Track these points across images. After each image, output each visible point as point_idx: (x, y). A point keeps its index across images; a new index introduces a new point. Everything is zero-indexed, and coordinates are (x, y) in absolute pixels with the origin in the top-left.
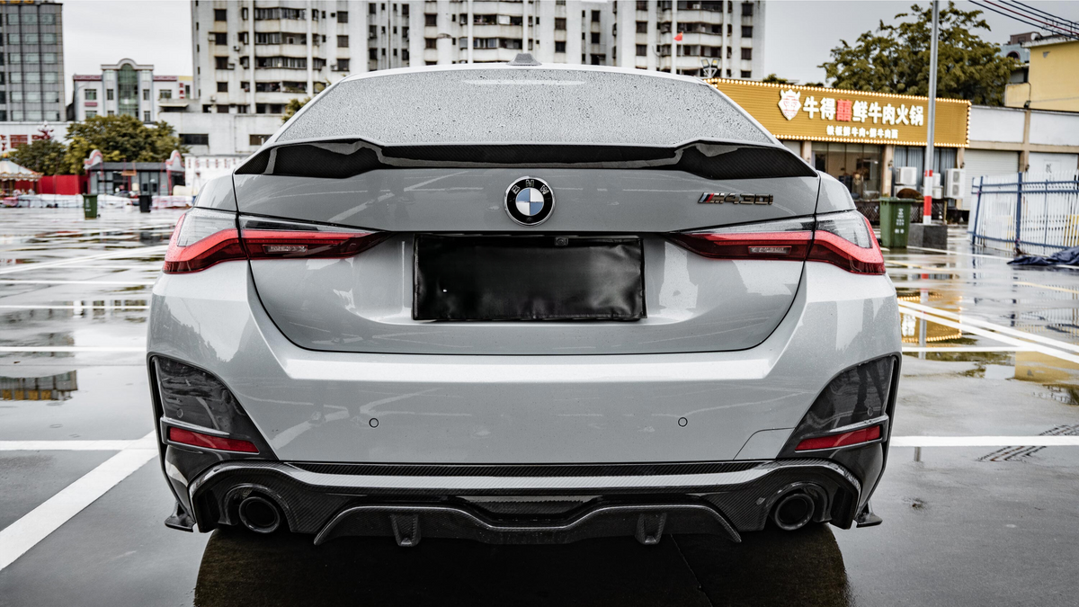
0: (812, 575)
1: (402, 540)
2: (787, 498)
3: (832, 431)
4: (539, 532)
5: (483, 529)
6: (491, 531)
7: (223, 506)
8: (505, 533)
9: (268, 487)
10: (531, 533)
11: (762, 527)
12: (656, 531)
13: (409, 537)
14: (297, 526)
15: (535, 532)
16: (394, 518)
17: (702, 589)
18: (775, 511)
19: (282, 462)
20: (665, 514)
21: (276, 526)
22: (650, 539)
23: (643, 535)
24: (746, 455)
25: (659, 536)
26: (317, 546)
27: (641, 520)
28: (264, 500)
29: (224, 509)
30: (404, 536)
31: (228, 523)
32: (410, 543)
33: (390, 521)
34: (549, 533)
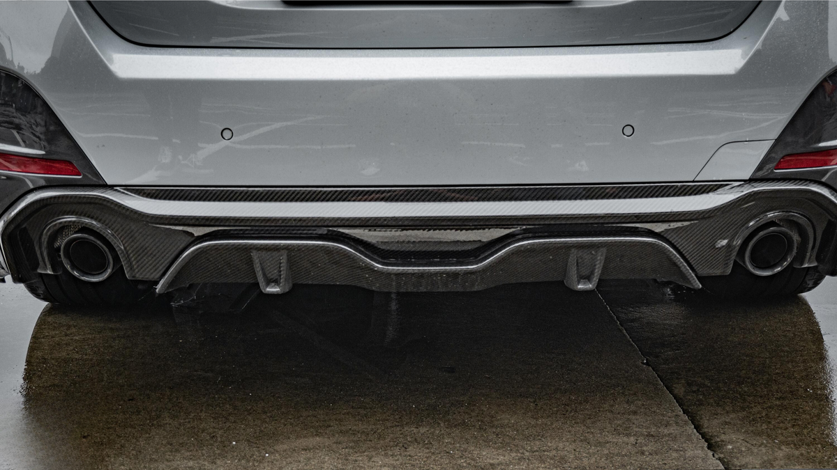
0: (787, 349)
1: (268, 284)
2: (761, 233)
3: (822, 144)
4: (441, 273)
5: (371, 270)
6: (380, 273)
7: (40, 248)
8: (398, 275)
9: (96, 220)
10: (431, 275)
11: (729, 271)
12: (592, 273)
13: (276, 282)
14: (136, 271)
15: (436, 274)
16: (254, 254)
17: (647, 364)
18: (745, 250)
19: (112, 187)
20: (604, 250)
21: (109, 271)
22: (584, 283)
23: (575, 278)
24: (709, 174)
25: (596, 279)
26: (160, 295)
27: (572, 259)
28: (92, 238)
29: (42, 253)
30: (269, 282)
31: (49, 272)
32: (278, 289)
33: (250, 262)
34: (455, 275)
